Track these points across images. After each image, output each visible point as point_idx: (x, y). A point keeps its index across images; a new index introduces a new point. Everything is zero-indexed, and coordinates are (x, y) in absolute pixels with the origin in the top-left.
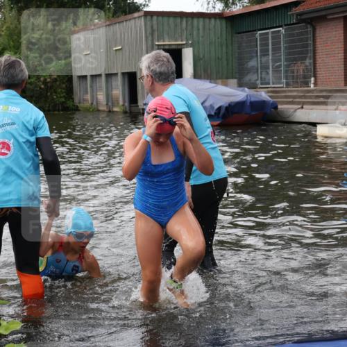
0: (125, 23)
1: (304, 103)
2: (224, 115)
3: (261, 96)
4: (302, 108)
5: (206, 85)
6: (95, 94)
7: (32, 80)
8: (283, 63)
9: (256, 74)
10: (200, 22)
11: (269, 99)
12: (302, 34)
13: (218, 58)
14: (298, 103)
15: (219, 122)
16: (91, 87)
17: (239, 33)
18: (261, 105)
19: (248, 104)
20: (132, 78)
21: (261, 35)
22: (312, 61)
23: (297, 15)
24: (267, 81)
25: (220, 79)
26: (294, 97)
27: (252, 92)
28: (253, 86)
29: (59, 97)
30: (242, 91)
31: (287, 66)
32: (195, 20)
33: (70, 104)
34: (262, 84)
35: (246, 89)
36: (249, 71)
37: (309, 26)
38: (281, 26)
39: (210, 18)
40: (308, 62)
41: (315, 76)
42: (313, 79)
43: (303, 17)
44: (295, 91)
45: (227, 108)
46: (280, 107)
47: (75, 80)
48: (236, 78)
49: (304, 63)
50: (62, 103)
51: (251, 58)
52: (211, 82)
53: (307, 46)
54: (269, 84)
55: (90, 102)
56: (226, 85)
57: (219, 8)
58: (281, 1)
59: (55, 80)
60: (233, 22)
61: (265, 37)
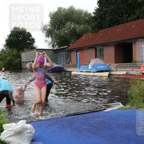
0: (33, 51)
1: (69, 67)
3: (60, 66)
7: (13, 63)
10: (48, 51)
11: (62, 66)
12: (68, 54)
14: (67, 67)
15: (51, 71)
16: (25, 64)
17: (56, 53)
18: (60, 68)
19: (58, 67)
23: (68, 50)
26: (67, 66)
28: (59, 64)
29: (19, 66)
31: (66, 60)
32: (47, 51)
35: (57, 65)
36: (58, 61)
37: (70, 52)
38: (64, 52)
39: (50, 50)
40: (69, 59)
41: (71, 62)
46: (64, 68)
47: (22, 63)
48: (54, 62)
51: (58, 58)
53: (69, 56)
54: (62, 63)
55: (25, 67)
57: (51, 48)
58: (64, 47)
59: (18, 63)
60: (55, 51)
61: (61, 54)
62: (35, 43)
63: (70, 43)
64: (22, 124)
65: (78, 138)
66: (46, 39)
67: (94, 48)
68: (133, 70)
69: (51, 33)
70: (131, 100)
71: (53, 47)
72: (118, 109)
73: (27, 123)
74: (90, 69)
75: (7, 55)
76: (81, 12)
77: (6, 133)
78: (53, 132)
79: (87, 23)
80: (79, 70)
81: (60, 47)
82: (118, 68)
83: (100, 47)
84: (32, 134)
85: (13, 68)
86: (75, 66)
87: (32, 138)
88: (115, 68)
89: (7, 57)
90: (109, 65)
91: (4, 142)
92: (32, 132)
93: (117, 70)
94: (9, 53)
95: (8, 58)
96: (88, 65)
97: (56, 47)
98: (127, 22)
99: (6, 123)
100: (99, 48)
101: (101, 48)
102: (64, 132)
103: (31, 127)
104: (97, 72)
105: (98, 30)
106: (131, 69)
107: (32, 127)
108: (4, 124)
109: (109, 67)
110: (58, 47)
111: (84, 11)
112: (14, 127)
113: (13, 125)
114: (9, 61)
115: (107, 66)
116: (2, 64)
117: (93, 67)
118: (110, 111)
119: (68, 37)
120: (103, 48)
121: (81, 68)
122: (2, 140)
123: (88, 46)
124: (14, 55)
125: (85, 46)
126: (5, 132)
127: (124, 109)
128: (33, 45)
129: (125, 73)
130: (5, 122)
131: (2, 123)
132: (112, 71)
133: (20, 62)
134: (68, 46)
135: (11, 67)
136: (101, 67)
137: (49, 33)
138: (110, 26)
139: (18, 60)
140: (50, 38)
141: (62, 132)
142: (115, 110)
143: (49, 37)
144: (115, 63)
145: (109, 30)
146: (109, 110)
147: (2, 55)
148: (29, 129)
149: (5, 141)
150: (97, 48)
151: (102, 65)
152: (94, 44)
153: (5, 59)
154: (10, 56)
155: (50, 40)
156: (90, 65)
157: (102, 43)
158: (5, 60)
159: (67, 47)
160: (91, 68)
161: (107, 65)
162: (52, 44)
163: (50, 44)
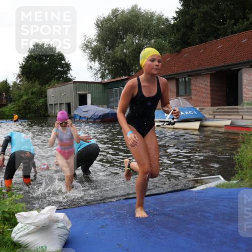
0: (67, 86)
2: (102, 119)
3: (115, 111)
5: (95, 108)
6: (55, 111)
7: (33, 106)
9: (113, 104)
13: (100, 98)
15: (99, 121)
16: (54, 108)
17: (107, 89)
18: (115, 114)
19: (110, 114)
20: (69, 105)
25: (100, 105)
27: (112, 110)
28: (112, 108)
29: (42, 112)
30: (108, 109)
32: (92, 85)
33: (47, 114)
34: (115, 107)
35: (110, 109)
36: (110, 102)
38: (122, 87)
39: (97, 84)
45: (103, 116)
47: (48, 105)
48: (106, 105)
50: (44, 114)
51: (111, 98)
52: (97, 106)
55: (54, 114)
56: (102, 107)
57: (100, 80)
58: (121, 78)
59: (41, 106)
60: (105, 85)
61: (116, 91)
62: (71, 72)
63: (132, 71)
64: (49, 212)
65: (147, 238)
66: (91, 65)
67: (175, 80)
68: (242, 118)
69: (99, 54)
70: (240, 171)
71: (102, 79)
72: (217, 186)
73: (58, 210)
75: (22, 92)
76: (152, 16)
77: (22, 228)
78: (102, 227)
79: (162, 35)
81: (114, 78)
82: (217, 115)
83: (185, 78)
84: (66, 231)
85: (33, 115)
87: (66, 237)
88: (211, 115)
89: (23, 95)
90: (200, 109)
91: (18, 243)
92: (66, 227)
93: (214, 118)
94: (25, 90)
95: (25, 98)
97: (108, 79)
98: (233, 32)
99: (20, 211)
100: (183, 79)
101: (187, 79)
102: (122, 228)
103: (64, 218)
104: (180, 122)
105: (182, 48)
106: (240, 117)
107: (67, 218)
108: (18, 212)
109: (201, 114)
110: (112, 78)
111: (157, 14)
112: (36, 218)
113: (34, 215)
114: (26, 103)
115: (196, 111)
116: (13, 108)
118: (203, 189)
119: (130, 61)
120: (190, 80)
122: (15, 239)
124: (35, 92)
126: (19, 226)
127: (228, 187)
128: (68, 75)
129: (228, 123)
130: (20, 209)
131: (14, 211)
132: (206, 120)
133: (45, 104)
134: (128, 76)
135: (30, 113)
136: (186, 113)
137: (96, 54)
138: (201, 41)
139: (41, 101)
140: (97, 63)
141: (118, 227)
142: (211, 188)
143: (95, 61)
144: (212, 106)
145: (201, 48)
146: (200, 188)
147: (14, 92)
148: (62, 221)
149: (20, 242)
150: (180, 80)
151: (188, 109)
152: (175, 72)
153: (19, 99)
154: (27, 94)
155: (97, 66)
157: (189, 70)
158: (19, 102)
161: (198, 109)
162: (101, 73)
163: (97, 73)
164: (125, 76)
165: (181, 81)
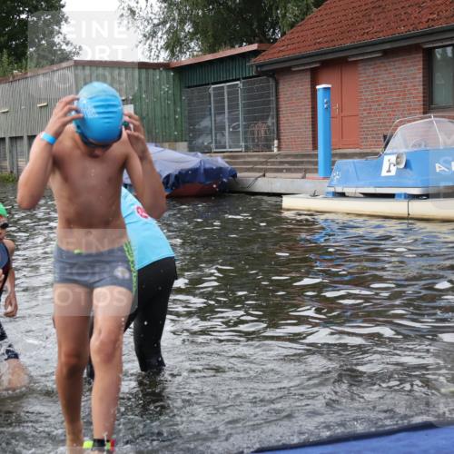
2: (173, 185)
3: (217, 161)
4: (264, 176)
6: (15, 160)
8: (241, 122)
9: (210, 137)
11: (227, 165)
13: (165, 117)
14: (260, 170)
16: (11, 152)
17: (189, 87)
19: (202, 171)
21: (214, 89)
22: (275, 121)
23: (257, 67)
24: (222, 144)
25: (167, 141)
26: (256, 163)
27: (206, 157)
28: (206, 150)
30: (194, 156)
31: (246, 127)
34: (216, 148)
35: (199, 154)
36: (199, 133)
37: (271, 79)
38: (238, 80)
39: (154, 69)
40: (270, 121)
41: (279, 139)
42: (276, 142)
43: (265, 69)
44: (255, 156)
45: (176, 176)
46: (239, 175)
48: (186, 141)
49: (266, 123)
51: (203, 117)
52: (156, 146)
53: (269, 103)
54: (225, 148)
55: (9, 170)
56: (175, 149)
57: (164, 57)
58: (238, 50)
61: (219, 93)
63: (274, 25)
67: (421, 55)
71: (173, 53)
74: (388, 181)
80: (324, 186)
81: (212, 50)
86: (302, 164)
96: (377, 154)
97: (192, 53)
100: (449, 50)
110: (204, 52)
117: (407, 165)
121: (336, 176)
123: (384, 42)
125: (367, 39)
134: (260, 42)
150: (438, 53)
152: (422, 28)
155: (156, 9)
156: (386, 158)
159: (254, 47)
160: (393, 173)
162: (168, 32)
163: (153, 34)
164: (250, 43)
165: (439, 56)
